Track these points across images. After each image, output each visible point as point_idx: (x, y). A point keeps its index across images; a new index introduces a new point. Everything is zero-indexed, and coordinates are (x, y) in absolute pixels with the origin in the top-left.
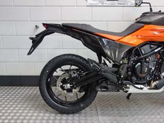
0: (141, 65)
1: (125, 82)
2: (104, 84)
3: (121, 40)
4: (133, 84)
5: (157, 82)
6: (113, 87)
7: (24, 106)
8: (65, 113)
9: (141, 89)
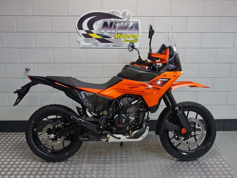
0: (119, 116)
1: (104, 132)
2: (85, 134)
3: (102, 93)
4: (112, 133)
5: (137, 131)
6: (94, 136)
7: (13, 154)
8: (51, 161)
9: (119, 138)
